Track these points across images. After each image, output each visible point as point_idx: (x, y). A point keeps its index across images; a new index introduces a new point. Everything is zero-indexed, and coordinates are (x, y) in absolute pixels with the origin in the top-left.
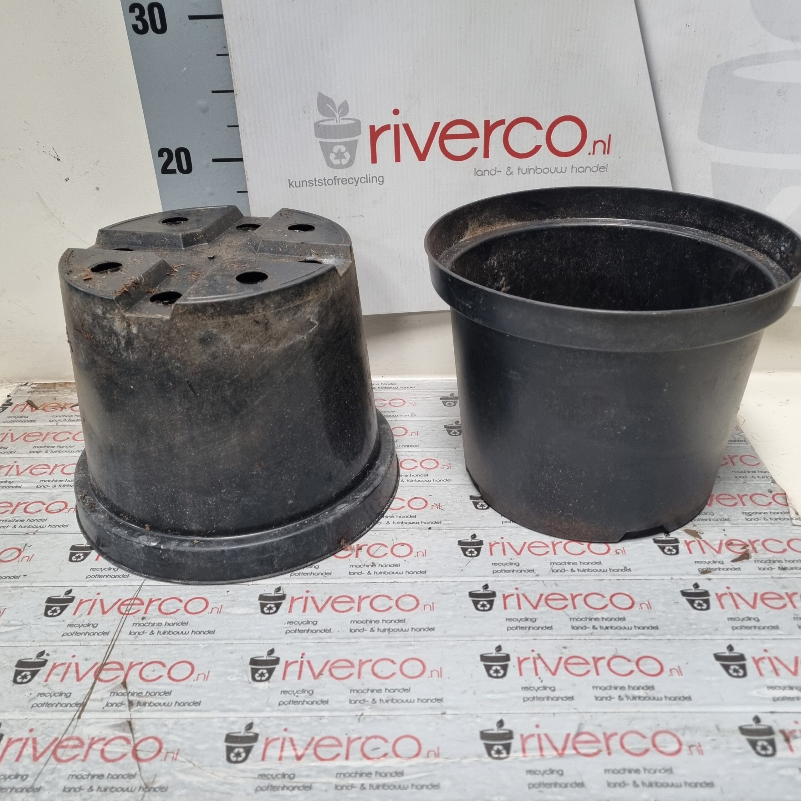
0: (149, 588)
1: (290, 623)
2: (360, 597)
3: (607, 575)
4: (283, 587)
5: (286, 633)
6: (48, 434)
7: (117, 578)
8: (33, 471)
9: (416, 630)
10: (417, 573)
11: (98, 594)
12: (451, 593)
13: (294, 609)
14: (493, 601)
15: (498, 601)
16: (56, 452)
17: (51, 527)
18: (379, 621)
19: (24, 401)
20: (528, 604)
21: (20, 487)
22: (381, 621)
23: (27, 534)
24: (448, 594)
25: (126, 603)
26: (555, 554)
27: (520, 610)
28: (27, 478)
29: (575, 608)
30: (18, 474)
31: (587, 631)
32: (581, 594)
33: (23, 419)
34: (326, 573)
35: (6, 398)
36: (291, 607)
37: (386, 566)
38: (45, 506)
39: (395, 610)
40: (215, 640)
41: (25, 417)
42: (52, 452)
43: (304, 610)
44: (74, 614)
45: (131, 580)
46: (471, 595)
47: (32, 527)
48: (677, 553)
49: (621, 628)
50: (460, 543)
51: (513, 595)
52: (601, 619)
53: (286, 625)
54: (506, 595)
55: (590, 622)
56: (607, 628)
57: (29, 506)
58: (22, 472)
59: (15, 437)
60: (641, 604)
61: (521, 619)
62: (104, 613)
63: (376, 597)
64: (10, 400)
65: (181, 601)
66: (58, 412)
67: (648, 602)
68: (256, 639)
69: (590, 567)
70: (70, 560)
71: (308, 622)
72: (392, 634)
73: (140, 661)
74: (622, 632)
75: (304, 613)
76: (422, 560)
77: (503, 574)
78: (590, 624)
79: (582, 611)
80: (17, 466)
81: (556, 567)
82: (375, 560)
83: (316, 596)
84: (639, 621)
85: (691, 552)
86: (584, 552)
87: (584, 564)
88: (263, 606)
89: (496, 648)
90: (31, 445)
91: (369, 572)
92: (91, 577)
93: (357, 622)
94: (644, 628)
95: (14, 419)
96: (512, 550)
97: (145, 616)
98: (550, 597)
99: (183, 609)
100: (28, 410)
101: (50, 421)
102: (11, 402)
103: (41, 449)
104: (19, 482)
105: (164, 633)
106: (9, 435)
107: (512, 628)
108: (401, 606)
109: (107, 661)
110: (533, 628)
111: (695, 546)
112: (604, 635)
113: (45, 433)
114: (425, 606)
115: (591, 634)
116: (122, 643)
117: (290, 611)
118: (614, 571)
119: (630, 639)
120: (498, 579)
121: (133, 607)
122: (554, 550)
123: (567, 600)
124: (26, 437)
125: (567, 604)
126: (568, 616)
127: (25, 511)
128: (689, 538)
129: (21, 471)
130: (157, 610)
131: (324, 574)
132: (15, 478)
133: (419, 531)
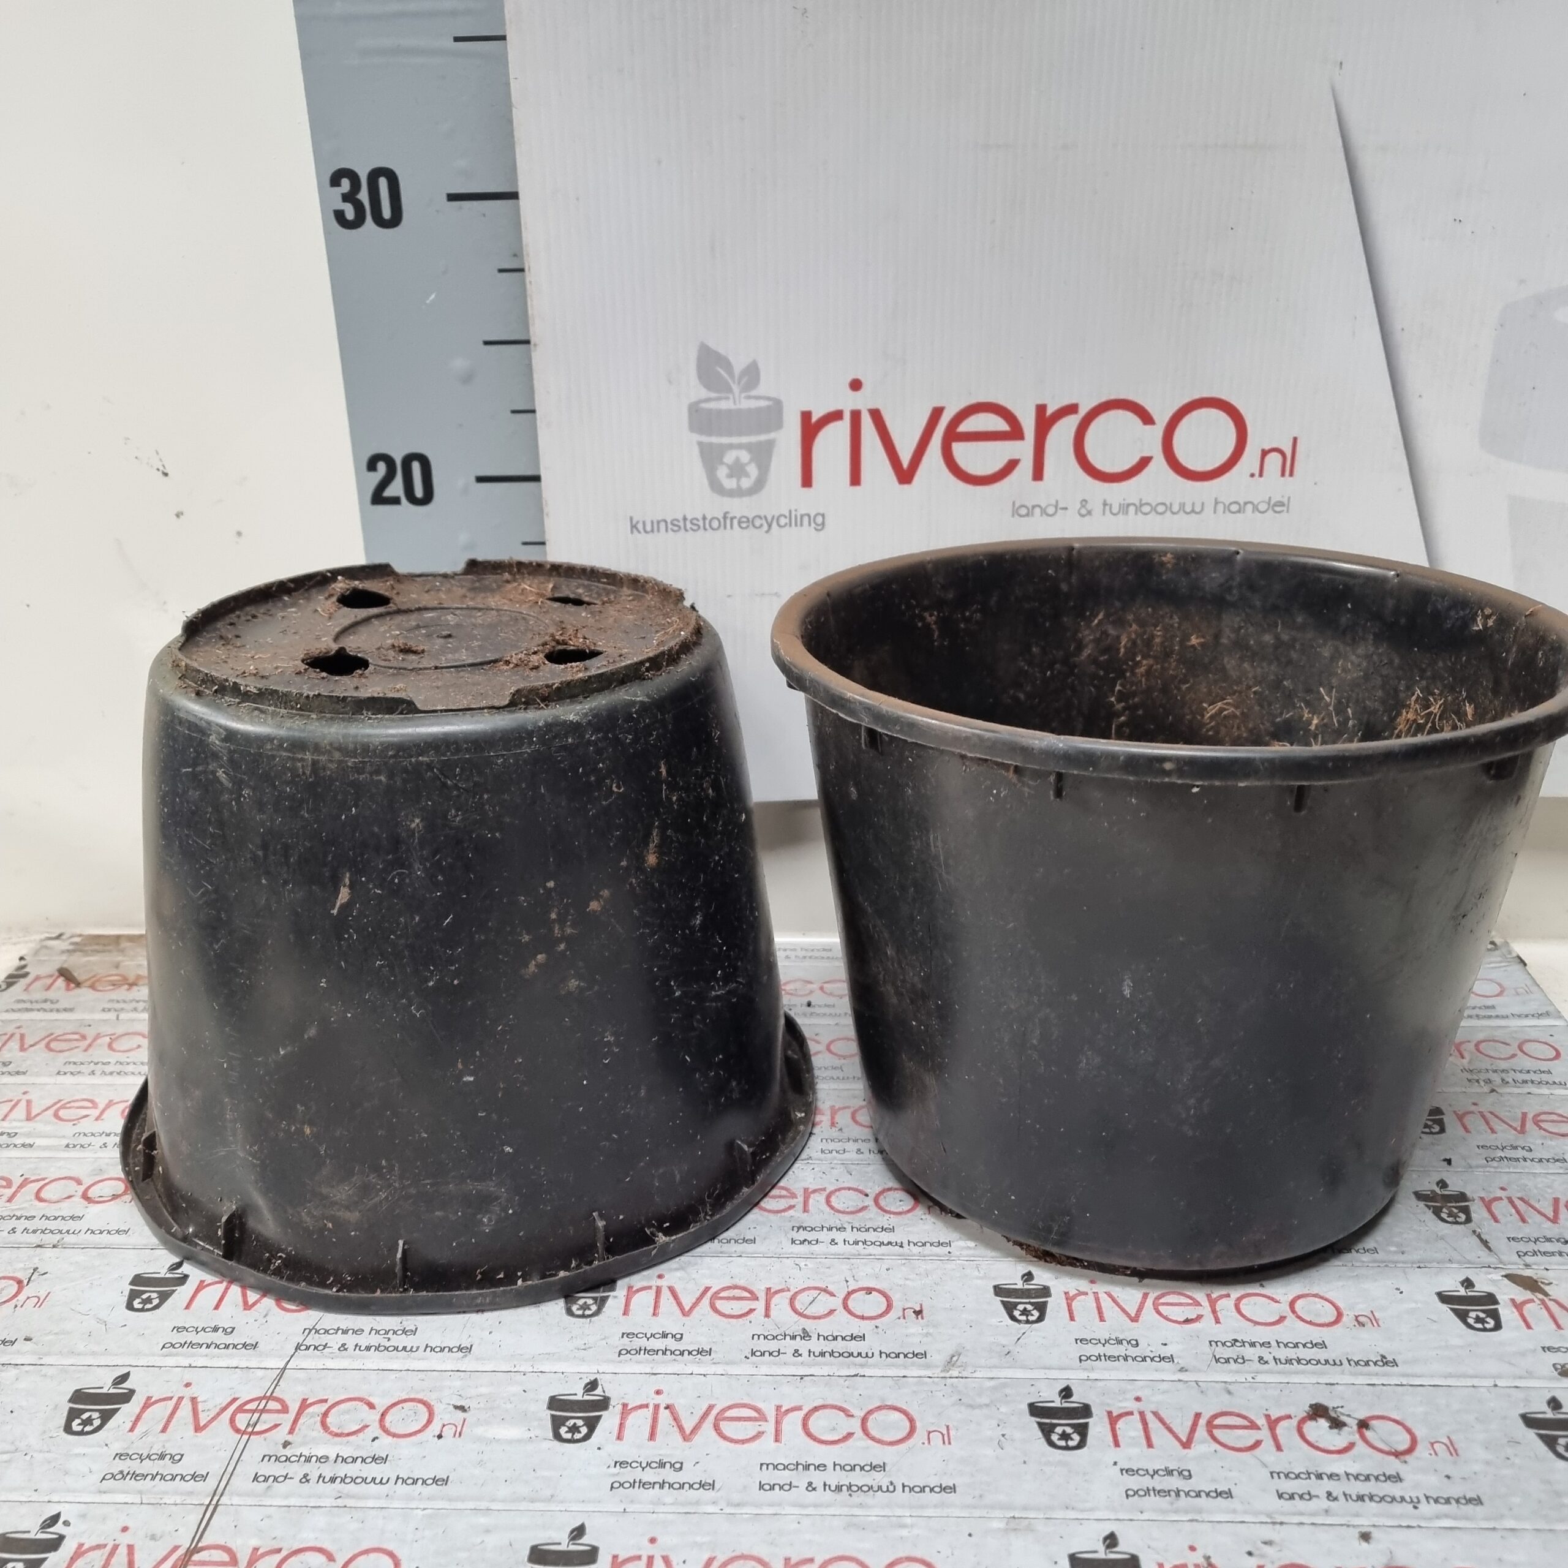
0: (301, 1375)
1: (622, 1464)
2: (778, 1408)
3: (1343, 1373)
4: (603, 1380)
5: (612, 1487)
6: (98, 1036)
7: (230, 1350)
8: (62, 1113)
9: (912, 1489)
10: (906, 1356)
11: (188, 1385)
12: (987, 1405)
13: (627, 1433)
14: (1086, 1425)
15: (1098, 1427)
16: (111, 1073)
17: (93, 1232)
18: (825, 1466)
19: (51, 968)
20: (1170, 1436)
21: (31, 1146)
22: (830, 1466)
23: (39, 1246)
24: (980, 1406)
25: (247, 1407)
26: (1217, 1321)
27: (1151, 1449)
28: (48, 1128)
29: (1279, 1448)
30: (29, 1118)
31: (1313, 1505)
32: (1289, 1417)
33: (47, 1006)
34: (700, 1352)
35: (17, 963)
36: (621, 1426)
37: (835, 1338)
38: (82, 1188)
39: (859, 1441)
40: (450, 1500)
41: (52, 1002)
42: (104, 1073)
43: (652, 1436)
44: (132, 1430)
46: (1035, 1410)
47: (51, 1232)
48: (1498, 1326)
49: (1393, 1499)
50: (998, 1290)
51: (1131, 1413)
52: (1344, 1477)
53: (613, 1470)
54: (1115, 1414)
55: (1319, 1481)
56: (1361, 1498)
57: (47, 1188)
58: (38, 1114)
59: (29, 1041)
60: (1432, 1444)
61: (1156, 1472)
62: (198, 1428)
63: (816, 1409)
64: (24, 967)
65: (371, 1406)
66: (122, 993)
67: (1449, 1438)
68: (543, 1501)
69: (1302, 1353)
70: (130, 1307)
71: (662, 1465)
72: (858, 1498)
73: (276, 1545)
74: (1397, 1508)
75: (652, 1443)
76: (915, 1327)
77: (1102, 1363)
78: (1321, 1487)
79: (1297, 1457)
80: (29, 1102)
81: (1222, 1352)
82: (809, 1325)
83: (678, 1402)
84: (1433, 1484)
85: (1529, 1327)
86: (1282, 1319)
87: (1286, 1345)
88: (557, 1423)
89: (1105, 1539)
90: (62, 1058)
91: (796, 1351)
92: (173, 1346)
93: (775, 1467)
94: (1448, 1501)
95: (28, 1005)
96: (1117, 1308)
97: (289, 1438)
98: (1218, 1421)
99: (377, 1424)
100: (59, 989)
101: (104, 1010)
102: (26, 970)
103: (82, 1068)
104: (29, 1135)
105: (333, 1480)
106: (17, 1037)
107: (1136, 1493)
108: (873, 1432)
109: (200, 1545)
110: (1187, 1494)
111: (1533, 1310)
112: (1357, 1515)
113: (90, 1033)
114: (929, 1433)
115: (1327, 1511)
116: (236, 1500)
117: (619, 1437)
118: (1357, 1363)
119: (1419, 1527)
120: (1093, 1376)
121: (264, 1416)
122: (1214, 1312)
123: (1259, 1428)
124: (50, 1042)
125: (1259, 1438)
126: (1265, 1465)
127: (38, 1198)
128: (1521, 1294)
129: (34, 1112)
130: (319, 1424)
131: (694, 1353)
132: (22, 1128)
133: (903, 1261)
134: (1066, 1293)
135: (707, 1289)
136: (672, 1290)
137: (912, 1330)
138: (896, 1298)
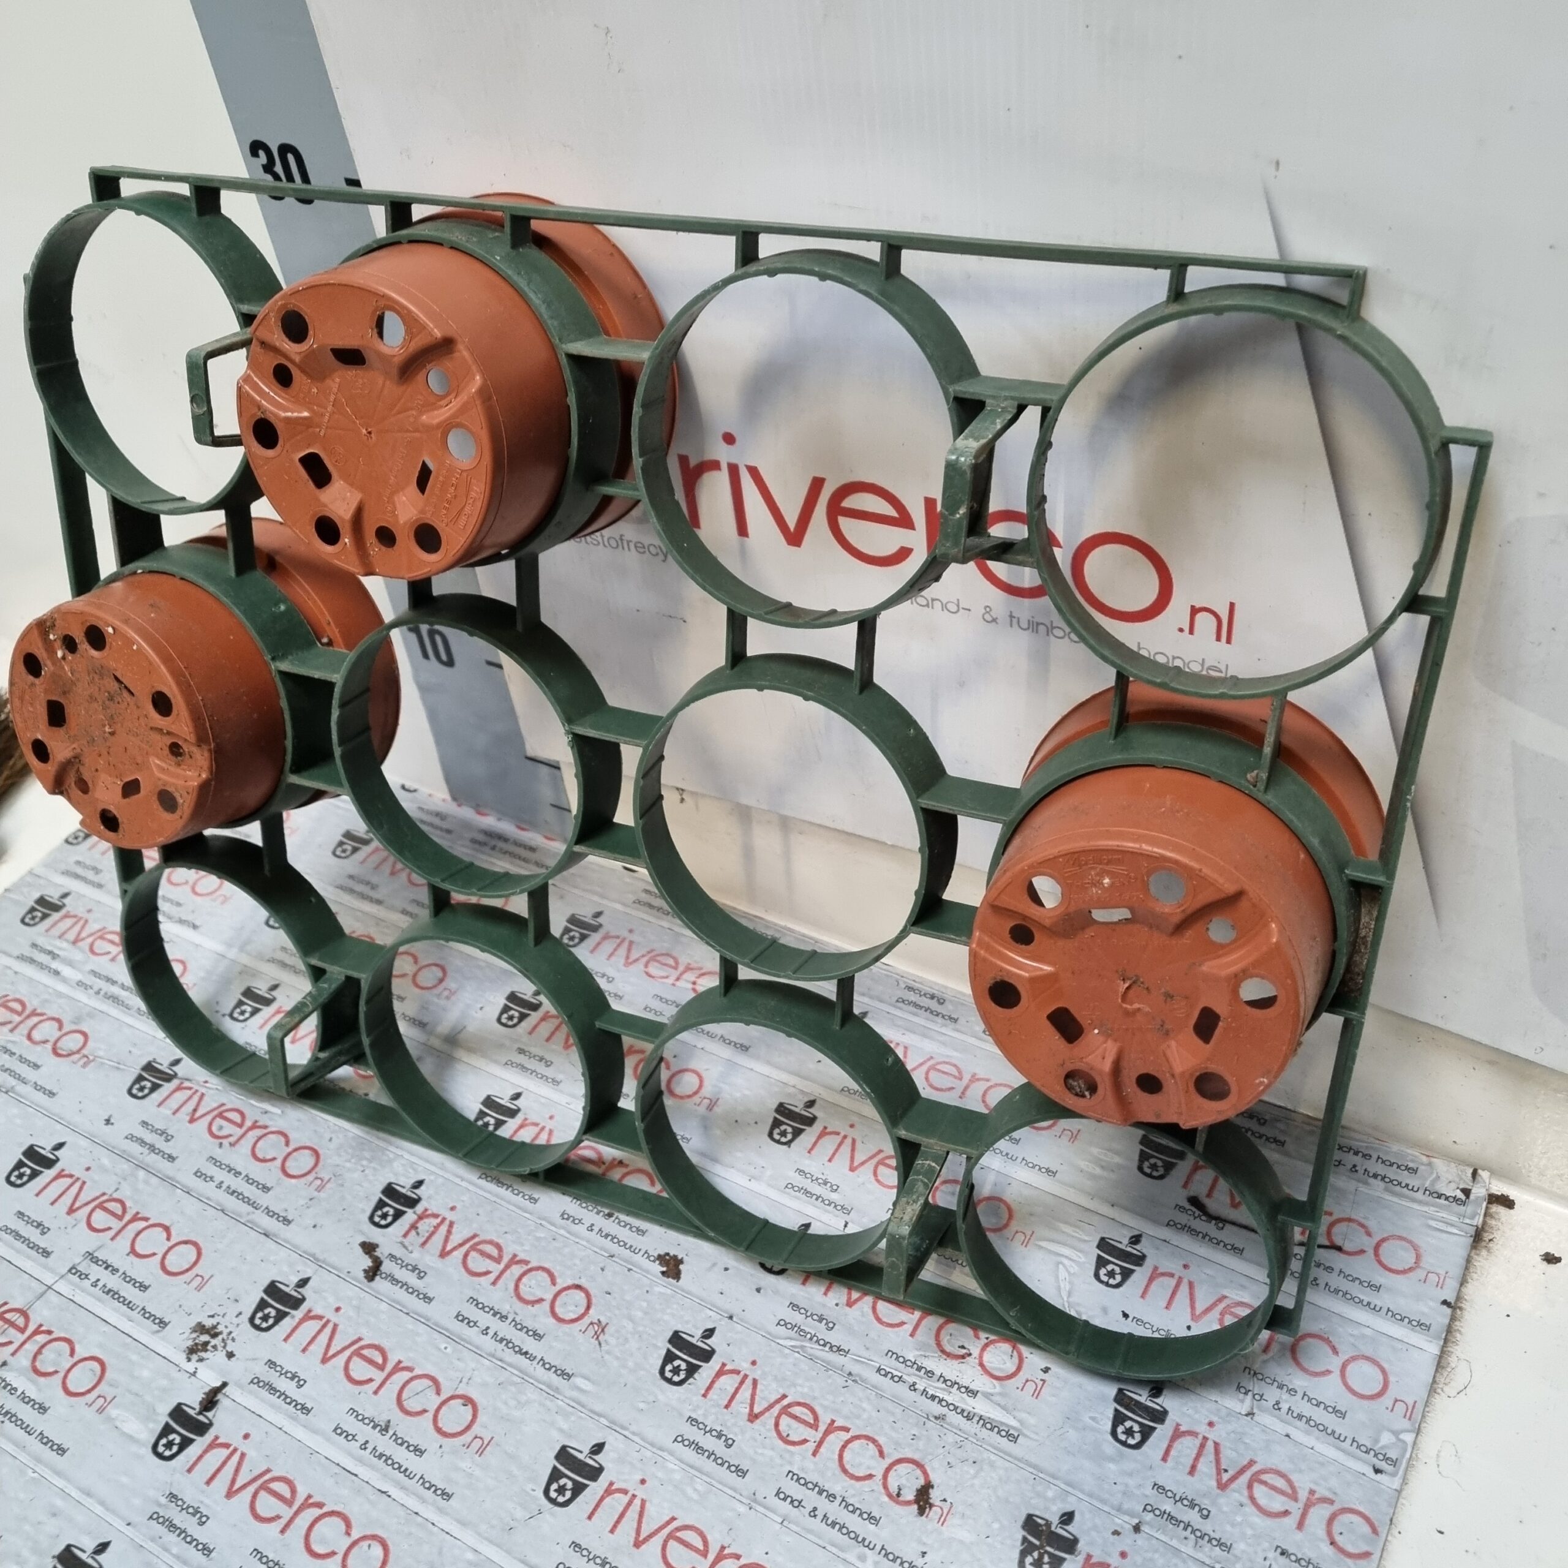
0: (55, 1299)
1: (173, 1497)
2: (309, 1497)
4: (221, 1403)
5: (151, 1517)
7: (33, 1253)
10: (436, 1490)
13: (198, 1467)
17: (36, 1086)
21: (58, 974)
25: (7, 1315)
28: (80, 957)
34: (303, 1408)
36: (200, 1457)
37: (403, 1443)
38: (59, 1035)
40: (55, 1472)
43: (211, 1480)
45: (46, 1267)
53: (163, 1500)
57: (40, 1025)
58: (83, 939)
63: (332, 1513)
65: (72, 1353)
68: (104, 1505)
71: (195, 1512)
75: (205, 1487)
76: (467, 1462)
80: (84, 923)
82: (396, 1417)
83: (251, 1454)
91: (366, 1443)
93: (261, 1558)
97: (10, 1360)
99: (63, 1374)
104: (64, 961)
117: (189, 1471)
121: (10, 1329)
130: (33, 1355)
131: (299, 1407)
132: (64, 950)
133: (519, 1380)
134: (611, 1484)
135: (360, 1339)
136: (335, 1326)
137: (463, 1465)
138: (482, 1418)
